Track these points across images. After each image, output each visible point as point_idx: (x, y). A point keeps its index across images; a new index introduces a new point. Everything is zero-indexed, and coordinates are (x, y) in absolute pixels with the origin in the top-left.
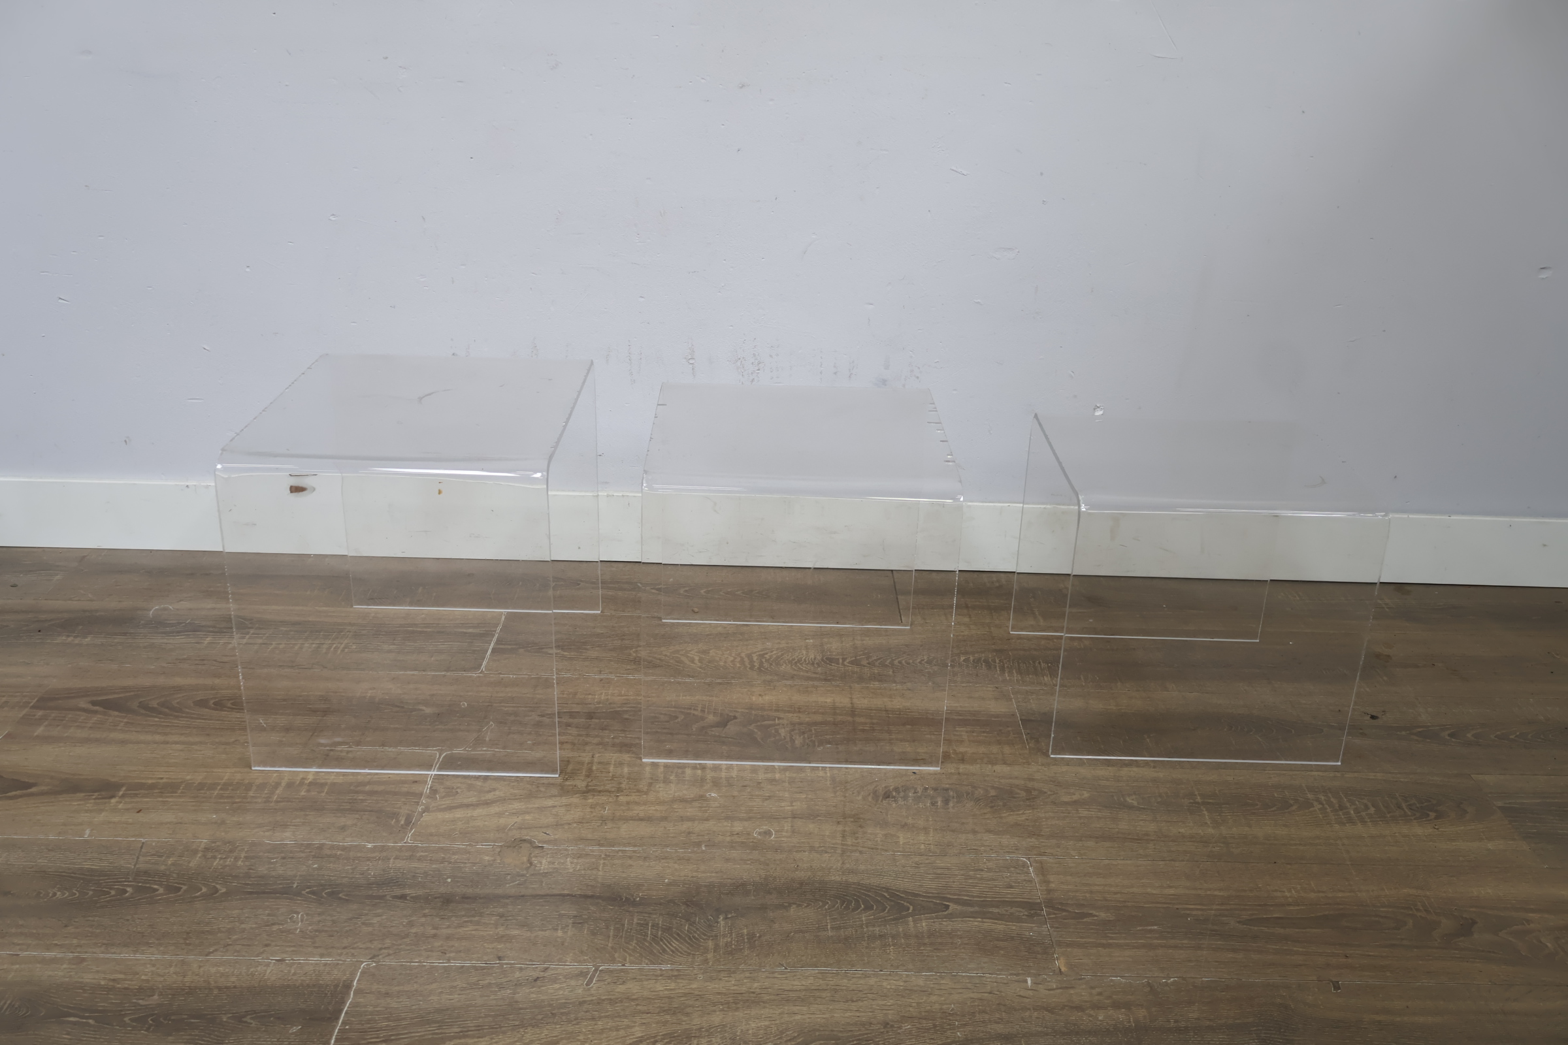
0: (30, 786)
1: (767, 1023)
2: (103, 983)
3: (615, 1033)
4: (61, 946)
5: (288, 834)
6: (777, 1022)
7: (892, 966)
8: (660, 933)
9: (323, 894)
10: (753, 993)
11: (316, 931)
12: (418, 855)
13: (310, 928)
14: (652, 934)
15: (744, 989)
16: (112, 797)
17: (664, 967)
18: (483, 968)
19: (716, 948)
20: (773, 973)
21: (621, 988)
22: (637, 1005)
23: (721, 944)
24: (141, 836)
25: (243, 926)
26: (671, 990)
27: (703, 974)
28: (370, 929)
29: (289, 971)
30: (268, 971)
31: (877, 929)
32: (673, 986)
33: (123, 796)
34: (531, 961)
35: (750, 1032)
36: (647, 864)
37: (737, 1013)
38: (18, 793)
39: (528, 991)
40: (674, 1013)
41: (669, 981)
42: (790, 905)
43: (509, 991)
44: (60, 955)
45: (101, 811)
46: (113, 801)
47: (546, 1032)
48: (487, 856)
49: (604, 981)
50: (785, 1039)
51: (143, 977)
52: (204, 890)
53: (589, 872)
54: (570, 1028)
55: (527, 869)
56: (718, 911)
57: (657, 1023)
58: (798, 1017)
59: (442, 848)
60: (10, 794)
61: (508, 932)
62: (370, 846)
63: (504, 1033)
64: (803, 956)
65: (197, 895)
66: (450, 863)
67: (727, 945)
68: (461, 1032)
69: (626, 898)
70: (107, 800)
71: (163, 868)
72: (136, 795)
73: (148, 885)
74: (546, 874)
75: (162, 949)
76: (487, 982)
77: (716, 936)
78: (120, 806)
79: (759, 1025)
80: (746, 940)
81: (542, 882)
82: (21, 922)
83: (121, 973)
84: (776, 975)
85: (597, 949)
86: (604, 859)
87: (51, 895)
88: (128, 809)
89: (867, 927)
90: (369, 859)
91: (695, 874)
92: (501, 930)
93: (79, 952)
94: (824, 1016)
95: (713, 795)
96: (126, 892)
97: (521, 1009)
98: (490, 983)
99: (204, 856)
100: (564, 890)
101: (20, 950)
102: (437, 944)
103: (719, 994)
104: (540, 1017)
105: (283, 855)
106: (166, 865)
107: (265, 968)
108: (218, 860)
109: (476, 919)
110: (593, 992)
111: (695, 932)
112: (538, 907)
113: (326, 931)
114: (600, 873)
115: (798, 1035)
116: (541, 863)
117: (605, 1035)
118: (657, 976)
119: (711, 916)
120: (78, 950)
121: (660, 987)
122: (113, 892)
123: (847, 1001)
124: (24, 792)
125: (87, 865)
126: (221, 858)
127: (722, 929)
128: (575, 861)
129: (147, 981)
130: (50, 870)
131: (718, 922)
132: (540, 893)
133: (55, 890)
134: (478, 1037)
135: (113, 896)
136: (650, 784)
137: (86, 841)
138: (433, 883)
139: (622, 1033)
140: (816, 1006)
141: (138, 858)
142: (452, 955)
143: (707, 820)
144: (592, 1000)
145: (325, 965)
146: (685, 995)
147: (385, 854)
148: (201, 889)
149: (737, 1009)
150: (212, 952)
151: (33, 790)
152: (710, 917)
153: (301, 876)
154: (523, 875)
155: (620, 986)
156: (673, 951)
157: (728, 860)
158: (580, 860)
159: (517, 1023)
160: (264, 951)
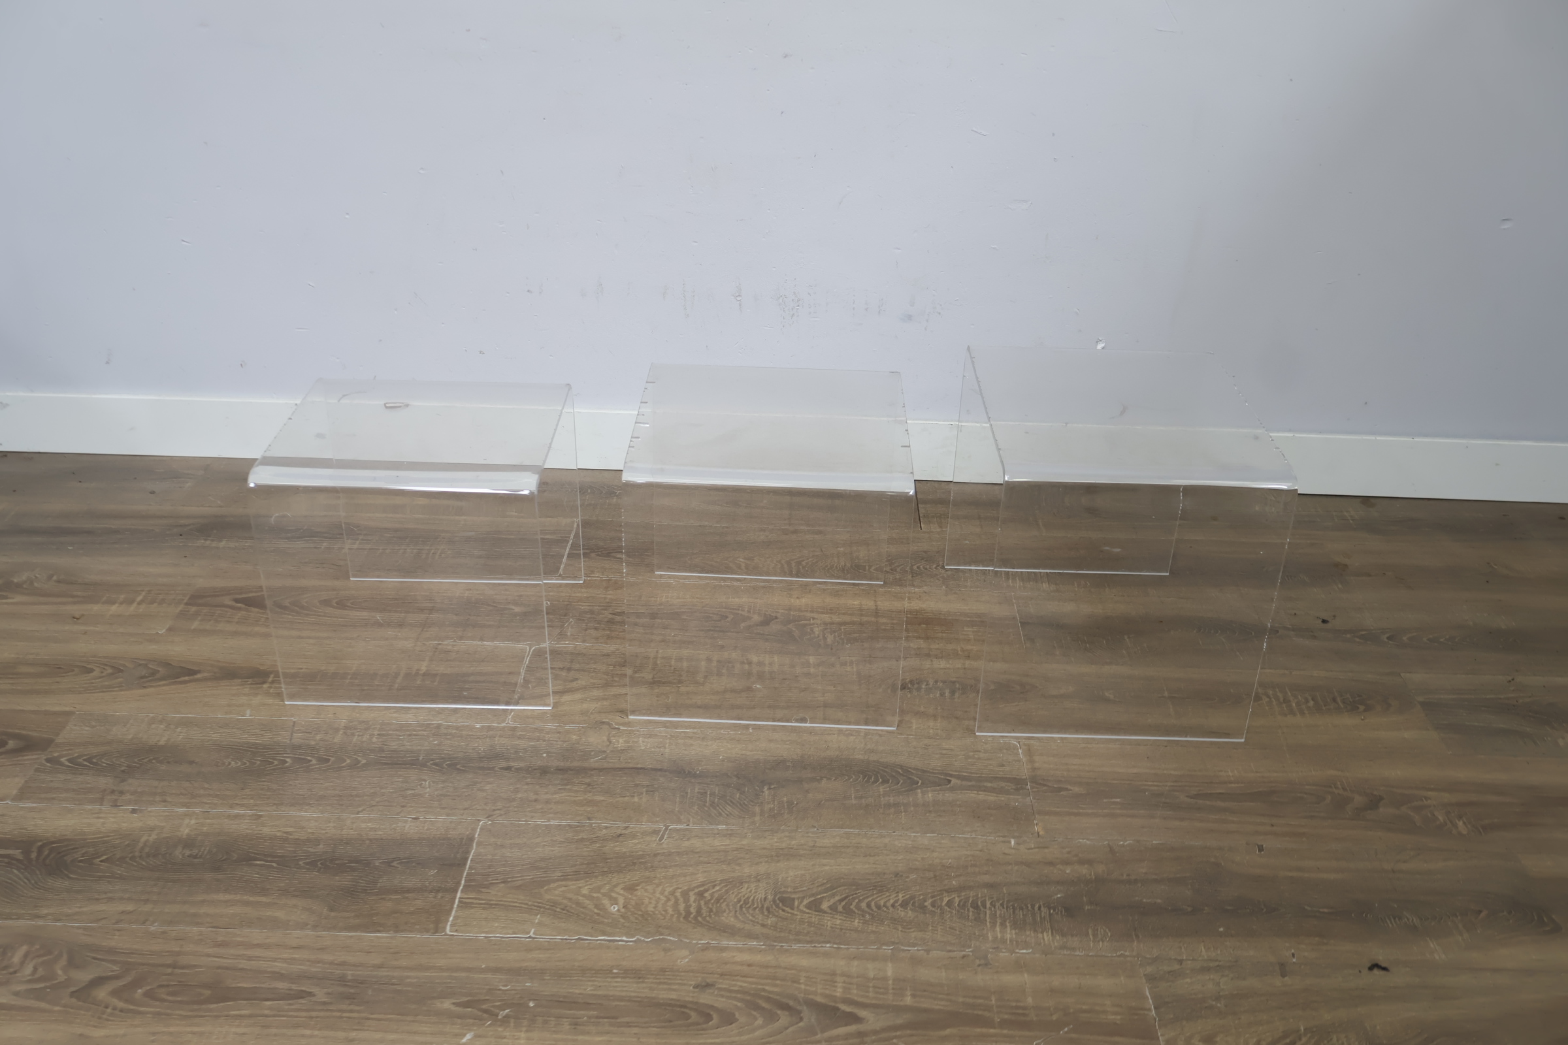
1: (803, 872)
3: (683, 879)
5: (410, 716)
6: (810, 871)
7: (903, 828)
8: (716, 800)
9: (444, 765)
10: (792, 848)
12: (518, 734)
13: (436, 793)
14: (710, 800)
15: (784, 845)
17: (720, 827)
18: (577, 826)
19: (762, 813)
20: (807, 833)
21: (686, 844)
22: (700, 857)
23: (766, 809)
24: (292, 716)
25: (383, 791)
26: (726, 845)
27: (751, 833)
28: (484, 794)
30: (407, 826)
31: (892, 799)
32: (727, 842)
34: (614, 821)
35: (789, 879)
36: (705, 743)
37: (778, 864)
38: (186, 678)
39: (612, 845)
40: (729, 864)
41: (724, 838)
42: (822, 778)
43: (598, 845)
44: (242, 813)
47: (629, 877)
48: (574, 735)
49: (673, 837)
50: (817, 885)
51: (309, 831)
52: (348, 761)
53: (658, 750)
54: (647, 874)
55: (608, 746)
56: (763, 783)
57: (716, 871)
58: (827, 868)
59: (536, 729)
60: (179, 680)
61: (595, 798)
62: (478, 726)
63: (596, 877)
64: (832, 820)
65: (343, 765)
66: (545, 741)
67: (771, 810)
68: (562, 876)
69: (689, 772)
70: (260, 686)
71: (313, 743)
73: (302, 757)
74: (623, 751)
75: (320, 808)
76: (580, 837)
77: (762, 803)
79: (796, 873)
80: (786, 807)
81: (620, 757)
82: (207, 786)
83: (291, 827)
84: (810, 835)
85: (666, 812)
86: (670, 739)
87: (227, 764)
89: (884, 797)
90: (479, 738)
91: (744, 752)
92: (589, 796)
93: (256, 810)
94: (848, 867)
95: (758, 686)
96: (286, 762)
97: (609, 859)
98: (583, 839)
99: (345, 733)
100: (638, 764)
102: (539, 807)
103: (764, 849)
104: (624, 865)
105: (408, 733)
106: (315, 740)
107: (404, 824)
108: (356, 736)
109: (568, 787)
110: (664, 846)
111: (745, 800)
112: (618, 778)
113: (449, 796)
114: (667, 751)
115: (827, 882)
116: (618, 741)
117: (674, 880)
118: (715, 834)
119: (758, 786)
120: (256, 808)
121: (717, 843)
122: (276, 762)
123: (866, 856)
124: (191, 678)
126: (359, 735)
127: (766, 797)
128: (646, 740)
129: (313, 833)
130: (223, 743)
131: (763, 792)
132: (617, 766)
134: (576, 880)
135: (276, 765)
136: (706, 677)
138: (532, 757)
139: (688, 878)
140: (842, 859)
141: (292, 734)
142: (551, 815)
143: (754, 708)
144: (664, 853)
145: (451, 822)
146: (737, 849)
147: (491, 733)
148: (345, 761)
149: (778, 861)
150: (361, 811)
152: (756, 788)
153: (425, 750)
154: (604, 752)
155: (686, 842)
156: (727, 815)
157: (771, 741)
158: (650, 740)
159: (606, 869)
160: (402, 811)
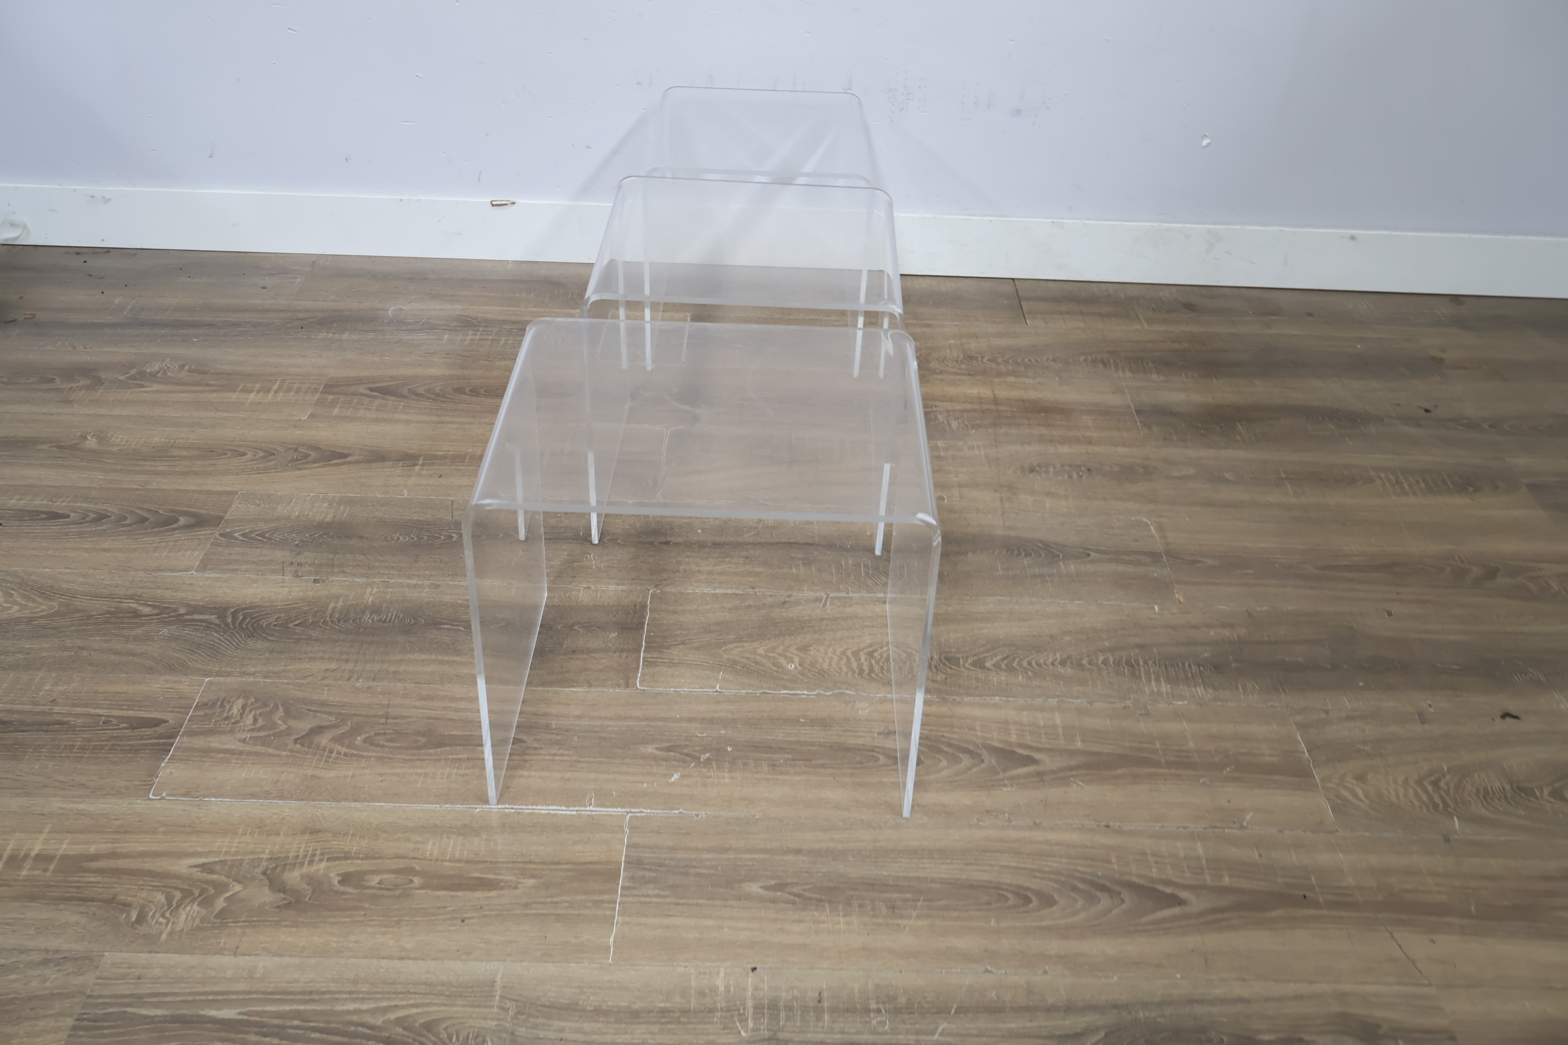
0: (346, 456)
2: (459, 602)
4: (419, 576)
10: (949, 614)
11: (608, 567)
14: (864, 571)
15: (941, 611)
16: (414, 465)
20: (962, 600)
21: (849, 610)
22: (863, 622)
24: (449, 495)
25: (551, 563)
29: (597, 596)
30: (581, 594)
33: (423, 465)
38: (338, 461)
39: (779, 611)
42: (967, 552)
44: (421, 582)
45: (410, 476)
46: (417, 468)
54: (817, 636)
60: (331, 462)
61: (755, 570)
63: (769, 639)
68: (736, 638)
70: (412, 468)
72: (433, 464)
78: (424, 472)
82: (381, 558)
84: (964, 602)
85: (825, 582)
88: (431, 475)
92: (749, 568)
98: (750, 605)
101: (389, 578)
104: (793, 628)
107: (578, 593)
110: (828, 612)
112: (774, 552)
117: (843, 642)
124: (343, 460)
125: (415, 517)
133: (397, 535)
137: (407, 499)
138: (687, 533)
140: (998, 624)
142: (716, 585)
144: (829, 618)
151: (349, 459)
160: (573, 581)
